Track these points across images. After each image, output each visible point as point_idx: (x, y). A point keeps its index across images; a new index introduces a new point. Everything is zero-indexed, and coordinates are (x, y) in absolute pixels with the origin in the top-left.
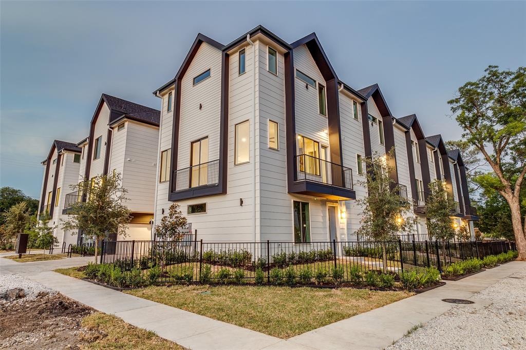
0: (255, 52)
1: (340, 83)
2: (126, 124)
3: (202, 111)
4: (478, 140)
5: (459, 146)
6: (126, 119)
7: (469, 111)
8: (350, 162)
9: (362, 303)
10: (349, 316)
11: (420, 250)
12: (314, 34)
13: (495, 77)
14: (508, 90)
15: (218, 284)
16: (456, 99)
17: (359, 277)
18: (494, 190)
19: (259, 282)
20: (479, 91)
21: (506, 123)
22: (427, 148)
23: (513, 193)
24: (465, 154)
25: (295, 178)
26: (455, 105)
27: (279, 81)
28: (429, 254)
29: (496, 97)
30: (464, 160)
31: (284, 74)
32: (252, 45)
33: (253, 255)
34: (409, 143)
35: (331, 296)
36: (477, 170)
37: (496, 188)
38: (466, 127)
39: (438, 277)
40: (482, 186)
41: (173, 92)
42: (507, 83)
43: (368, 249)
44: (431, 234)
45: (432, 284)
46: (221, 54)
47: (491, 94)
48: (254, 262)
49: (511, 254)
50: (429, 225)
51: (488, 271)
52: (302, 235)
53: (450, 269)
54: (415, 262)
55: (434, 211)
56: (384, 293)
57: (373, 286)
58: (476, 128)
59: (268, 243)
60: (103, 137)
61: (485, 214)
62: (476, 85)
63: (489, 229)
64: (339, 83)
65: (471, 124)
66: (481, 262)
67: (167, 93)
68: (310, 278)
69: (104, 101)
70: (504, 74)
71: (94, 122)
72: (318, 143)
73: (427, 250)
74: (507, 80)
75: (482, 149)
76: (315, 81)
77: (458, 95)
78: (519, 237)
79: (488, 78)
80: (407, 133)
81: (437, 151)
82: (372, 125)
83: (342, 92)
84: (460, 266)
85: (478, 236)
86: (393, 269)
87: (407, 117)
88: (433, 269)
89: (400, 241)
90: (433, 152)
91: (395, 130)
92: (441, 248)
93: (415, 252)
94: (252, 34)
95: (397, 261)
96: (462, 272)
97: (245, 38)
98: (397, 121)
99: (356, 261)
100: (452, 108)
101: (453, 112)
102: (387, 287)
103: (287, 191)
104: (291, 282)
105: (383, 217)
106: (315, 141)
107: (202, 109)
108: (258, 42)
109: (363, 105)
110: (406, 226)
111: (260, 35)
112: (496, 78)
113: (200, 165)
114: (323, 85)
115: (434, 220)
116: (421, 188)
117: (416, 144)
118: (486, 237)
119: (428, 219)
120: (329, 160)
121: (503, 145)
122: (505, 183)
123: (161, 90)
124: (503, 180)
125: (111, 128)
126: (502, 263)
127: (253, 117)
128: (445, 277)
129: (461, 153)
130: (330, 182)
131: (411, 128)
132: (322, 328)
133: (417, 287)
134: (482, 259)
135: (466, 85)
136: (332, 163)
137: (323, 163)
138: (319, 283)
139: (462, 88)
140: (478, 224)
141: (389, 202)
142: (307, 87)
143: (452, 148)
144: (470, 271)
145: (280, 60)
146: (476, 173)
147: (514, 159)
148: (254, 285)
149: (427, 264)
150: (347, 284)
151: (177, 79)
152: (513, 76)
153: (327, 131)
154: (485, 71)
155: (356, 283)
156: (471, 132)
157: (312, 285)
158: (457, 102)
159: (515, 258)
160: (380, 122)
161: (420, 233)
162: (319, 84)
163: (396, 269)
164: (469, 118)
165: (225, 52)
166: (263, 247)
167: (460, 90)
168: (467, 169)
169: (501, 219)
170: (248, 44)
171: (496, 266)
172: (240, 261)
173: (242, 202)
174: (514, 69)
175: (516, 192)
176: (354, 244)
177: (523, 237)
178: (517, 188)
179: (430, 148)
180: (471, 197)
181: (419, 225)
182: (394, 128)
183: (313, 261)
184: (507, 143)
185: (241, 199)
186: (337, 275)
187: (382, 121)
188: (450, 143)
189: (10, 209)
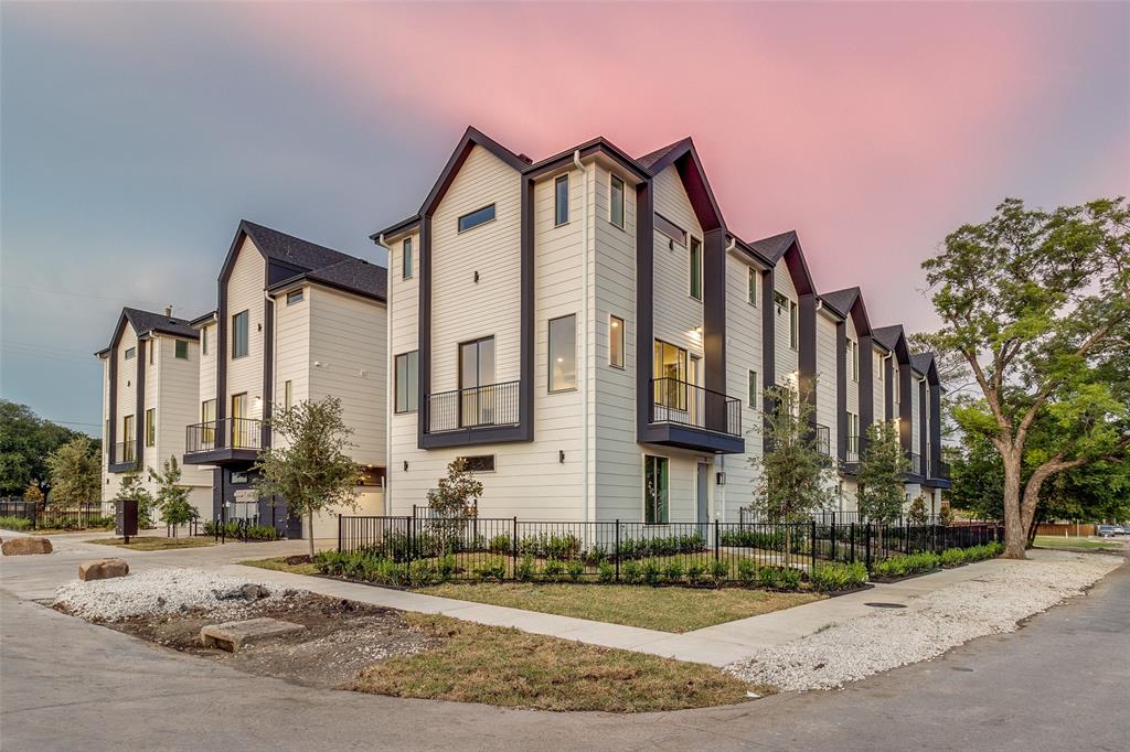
0: (586, 186)
1: (729, 237)
2: (307, 292)
3: (478, 287)
4: (967, 343)
5: (935, 343)
6: (305, 282)
7: (960, 284)
8: (738, 385)
9: (758, 605)
10: (745, 617)
11: (841, 537)
12: (689, 140)
13: (1014, 221)
14: (1035, 247)
15: (543, 582)
16: (940, 258)
17: (751, 574)
18: (982, 436)
19: (606, 580)
20: (984, 244)
21: (1018, 314)
22: (874, 353)
23: (1013, 444)
24: (944, 361)
25: (651, 418)
26: (935, 271)
27: (628, 241)
28: (855, 546)
29: (1011, 261)
30: (941, 371)
31: (635, 224)
32: (583, 171)
33: (583, 540)
34: (842, 343)
35: (714, 597)
36: (963, 393)
37: (986, 433)
38: (949, 316)
39: (865, 578)
40: (963, 428)
41: (416, 240)
42: (1034, 236)
43: (761, 534)
44: (862, 512)
45: (855, 586)
46: (520, 181)
47: (1004, 252)
48: (586, 552)
49: (993, 546)
50: (861, 497)
51: (945, 573)
52: (654, 512)
53: (885, 566)
54: (832, 556)
55: (872, 475)
56: (787, 595)
57: (769, 585)
58: (968, 317)
59: (617, 523)
60: (250, 313)
61: (965, 476)
62: (978, 232)
63: (968, 503)
64: (727, 236)
65: (960, 309)
66: (936, 558)
67: (399, 239)
68: (680, 575)
69: (246, 235)
70: (1031, 217)
71: (224, 280)
72: (685, 351)
73: (852, 538)
74: (1035, 230)
75: (972, 358)
76: (684, 233)
77: (944, 250)
78: (1011, 518)
79: (1002, 223)
80: (840, 325)
81: (891, 358)
82: (779, 311)
83: (731, 252)
84: (900, 563)
85: (944, 514)
86: (800, 566)
87: (843, 291)
88: (860, 566)
89: (814, 523)
90: (883, 359)
91: (819, 320)
92: (875, 535)
93: (833, 542)
94: (585, 150)
95: (807, 555)
96: (901, 572)
97: (569, 156)
98: (825, 305)
99: (741, 553)
100: (930, 276)
101: (931, 283)
102: (791, 587)
103: (636, 438)
104: (652, 580)
105: (791, 487)
106: (680, 349)
107: (480, 281)
108: (593, 166)
109: (767, 275)
110: (824, 501)
111: (599, 153)
112: (1016, 224)
113: (478, 388)
114: (697, 237)
115: (870, 490)
116: (854, 429)
117: (855, 344)
118: (959, 517)
119: (861, 487)
120: (701, 383)
121: (1008, 353)
122: (1003, 424)
123: (388, 233)
124: (999, 417)
125: (271, 296)
126: (973, 562)
127: (584, 309)
128: (875, 579)
129: (937, 359)
130: (702, 424)
131: (849, 314)
132: (715, 626)
133: (832, 589)
134: (939, 553)
135: (961, 231)
136: (706, 390)
137: (691, 390)
138: (692, 582)
139: (951, 236)
140: (949, 493)
141: (803, 464)
142: (671, 246)
143: (922, 348)
144: (914, 571)
145: (630, 196)
146: (960, 398)
147: (1026, 378)
148: (599, 583)
149: (850, 559)
150: (732, 584)
151: (423, 214)
152: (1047, 222)
153: (701, 330)
154: (998, 209)
155: (746, 582)
156: (957, 326)
157: (684, 584)
158: (938, 265)
159: (998, 553)
160: (793, 305)
161: (844, 509)
162: (692, 237)
163: (805, 566)
164: (956, 299)
165: (529, 176)
166: (610, 529)
167: (947, 242)
168: (945, 391)
169: (991, 485)
170: (575, 168)
171: (960, 565)
172: (562, 550)
173: (562, 457)
174: (1050, 210)
175: (1018, 440)
176: (736, 526)
177: (1017, 518)
178: (1022, 432)
179: (878, 352)
180: (943, 443)
181: (844, 501)
182: (818, 316)
183: (673, 553)
184: (1017, 351)
185: (561, 452)
186: (718, 572)
187: (797, 302)
188: (919, 337)
189: (60, 451)
